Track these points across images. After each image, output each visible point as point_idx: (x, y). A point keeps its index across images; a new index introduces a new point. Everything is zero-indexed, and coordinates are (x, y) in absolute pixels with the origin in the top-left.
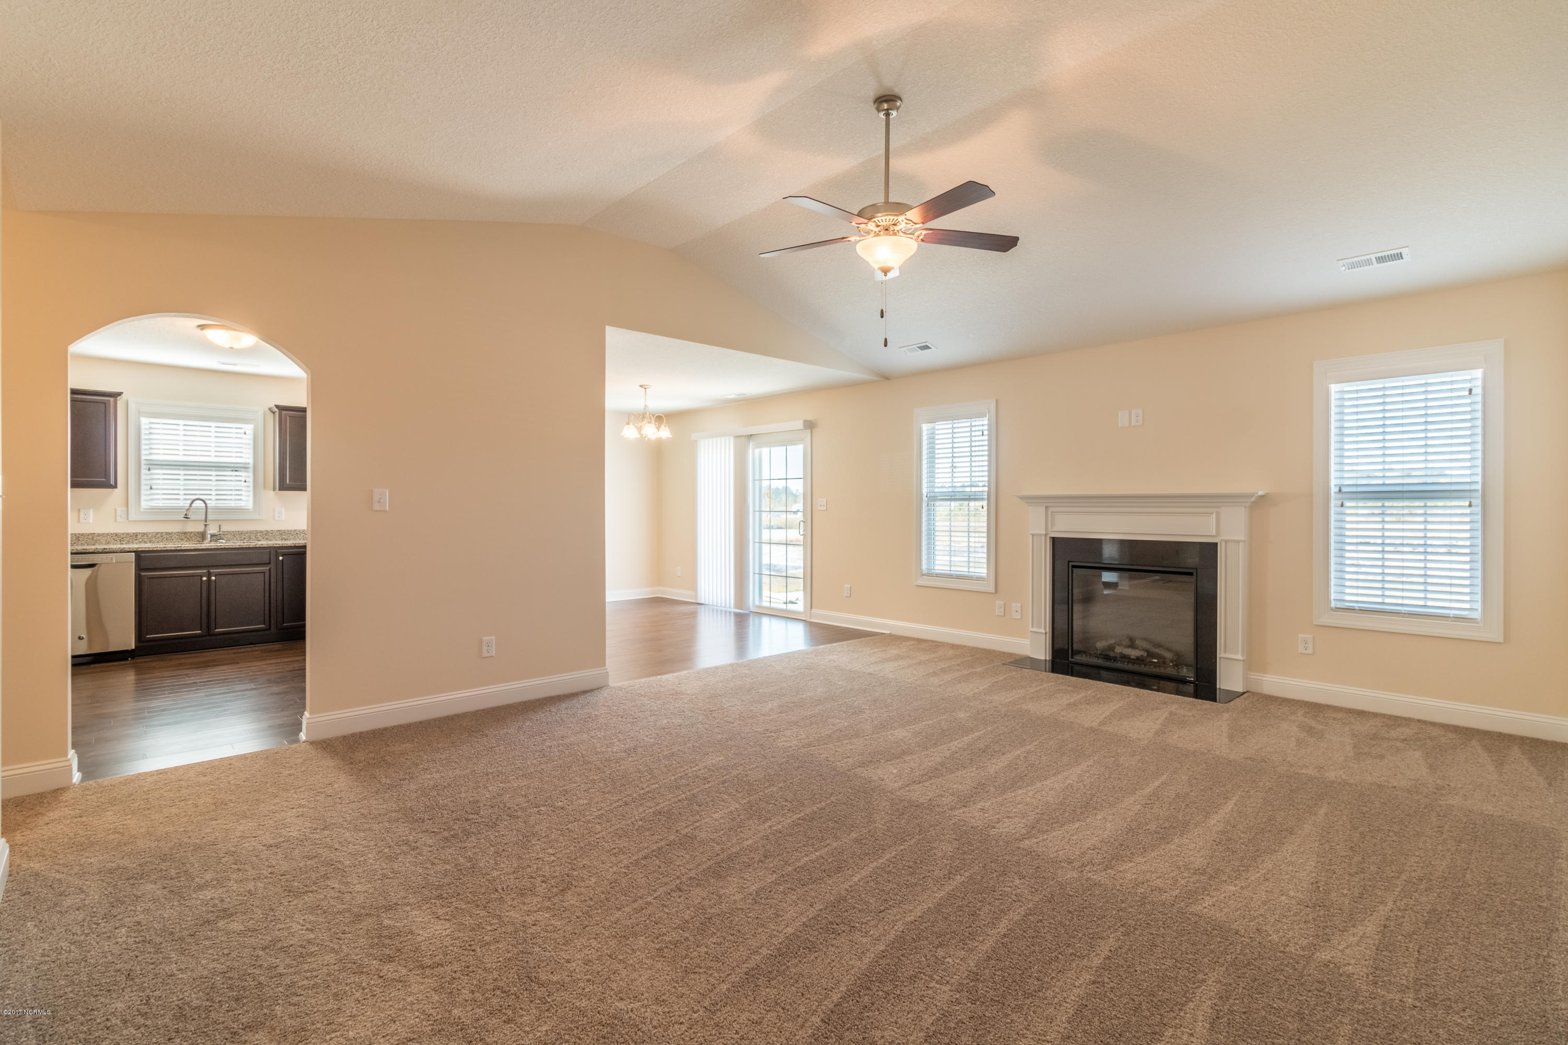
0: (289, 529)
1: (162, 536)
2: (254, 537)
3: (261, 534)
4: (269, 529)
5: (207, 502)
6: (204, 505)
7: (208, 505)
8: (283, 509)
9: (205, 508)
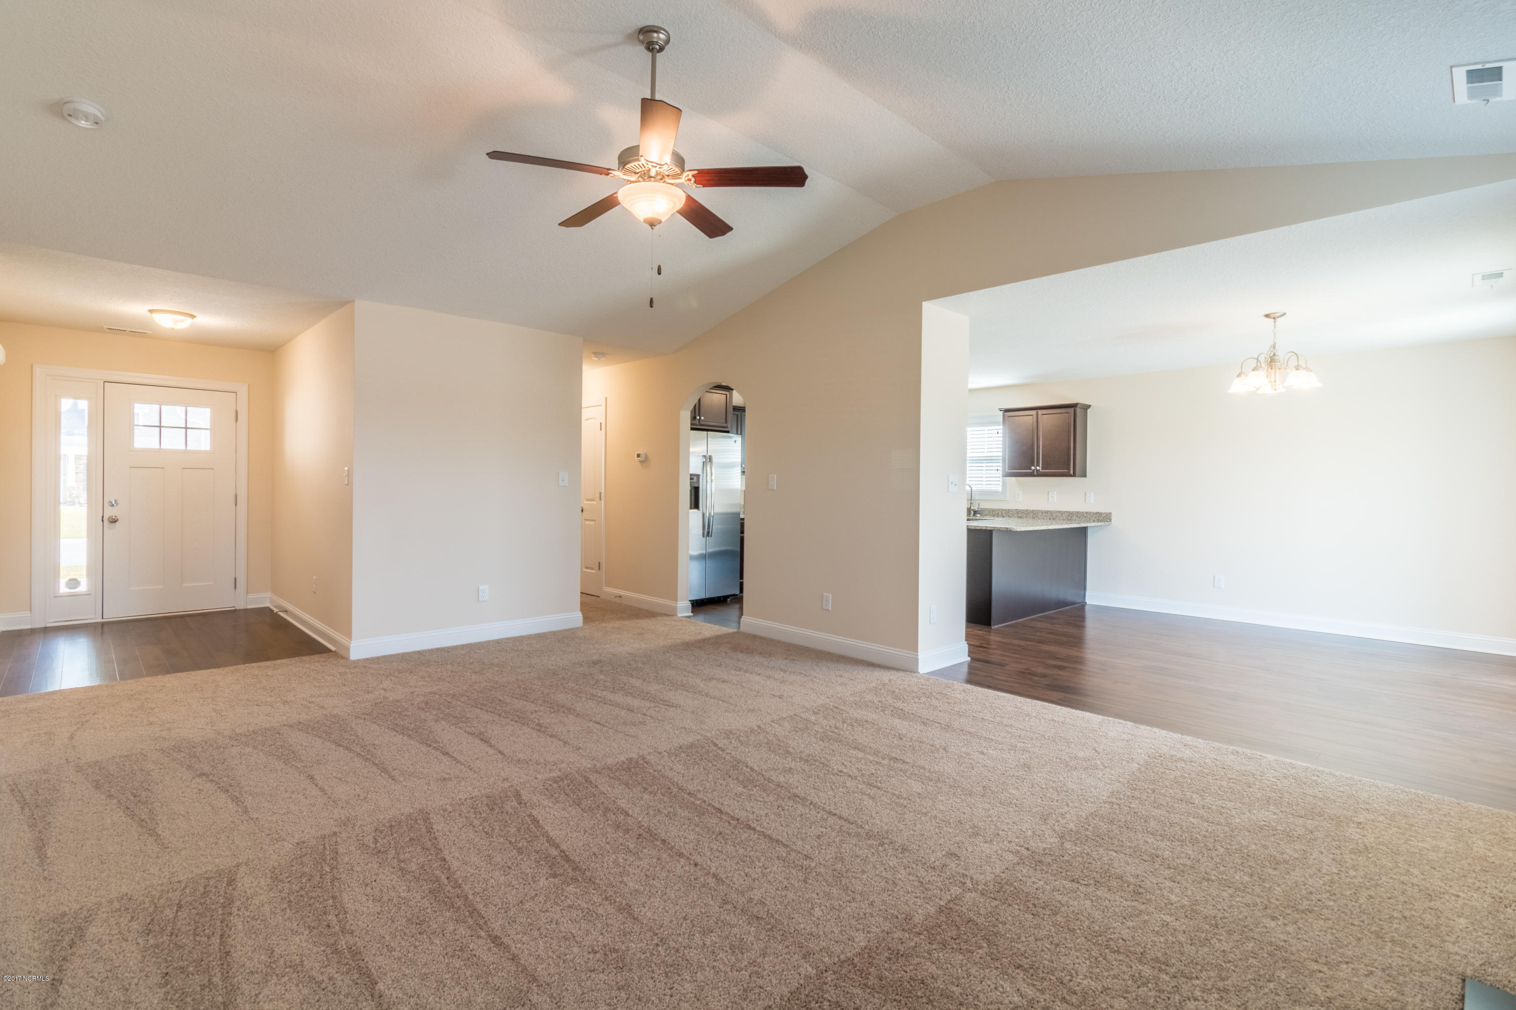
2: (1000, 514)
3: (1005, 512)
4: (1010, 507)
8: (1021, 493)
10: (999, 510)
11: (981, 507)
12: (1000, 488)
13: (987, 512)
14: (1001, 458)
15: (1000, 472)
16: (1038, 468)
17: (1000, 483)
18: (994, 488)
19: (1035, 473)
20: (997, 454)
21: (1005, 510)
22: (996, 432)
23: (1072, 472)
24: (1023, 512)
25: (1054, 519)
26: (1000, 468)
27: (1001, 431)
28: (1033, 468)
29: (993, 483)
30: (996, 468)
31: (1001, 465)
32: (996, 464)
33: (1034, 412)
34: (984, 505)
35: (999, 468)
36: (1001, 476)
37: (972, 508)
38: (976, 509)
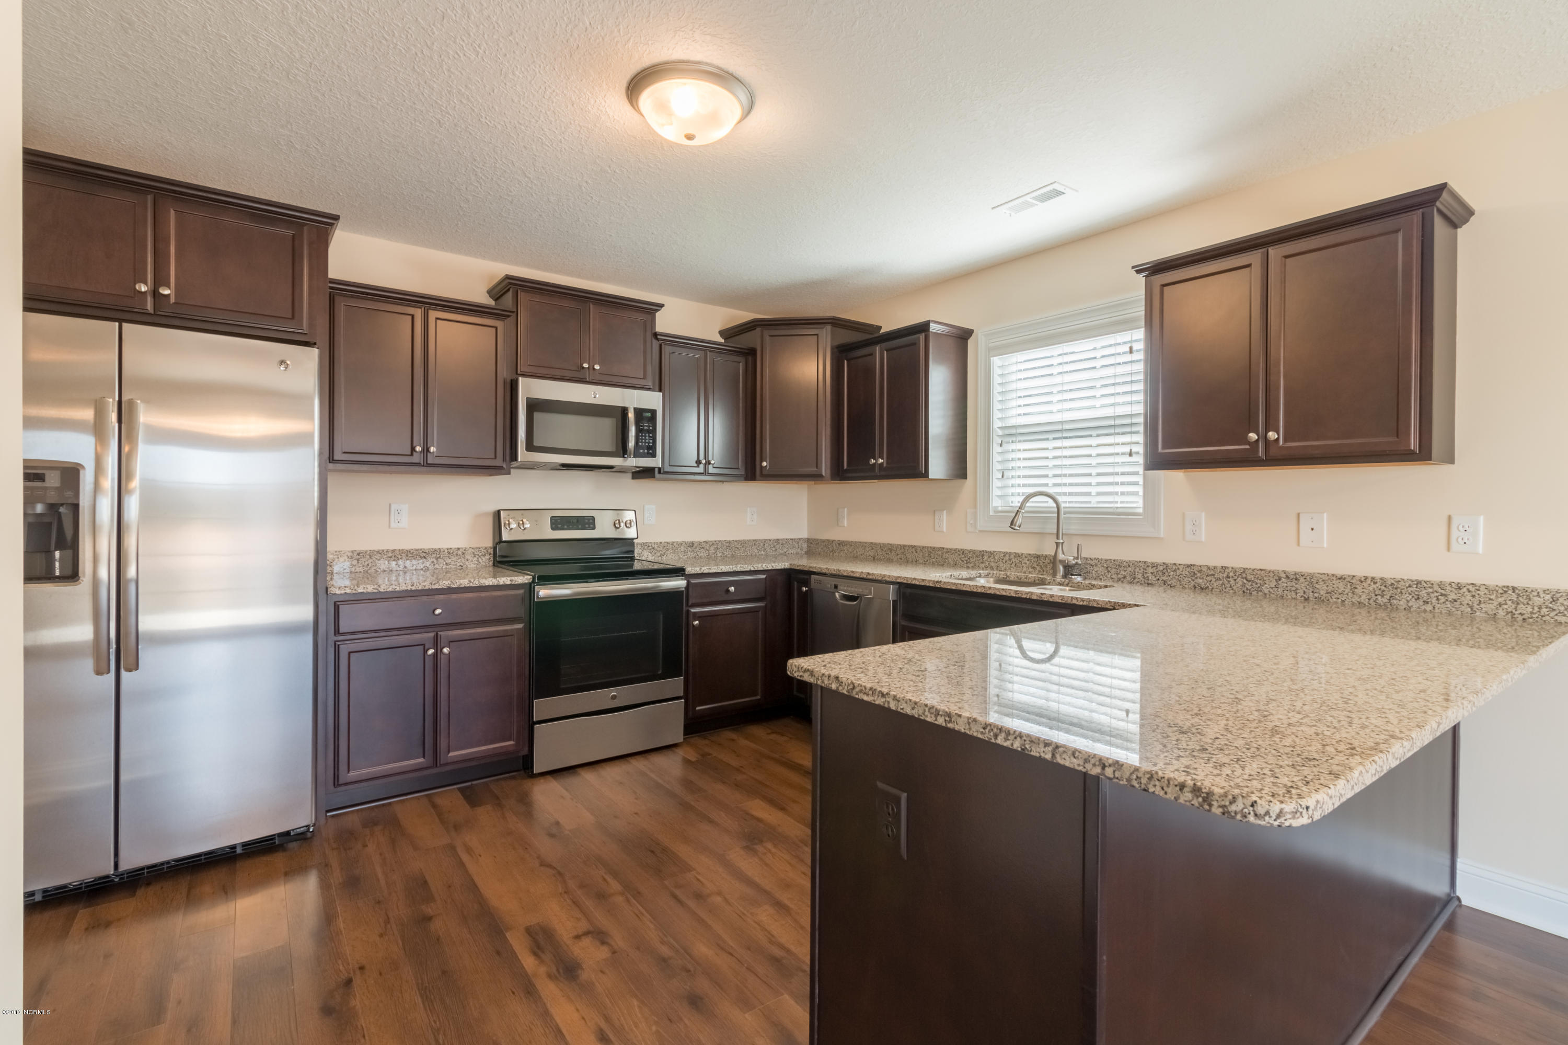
0: (1211, 564)
1: (1010, 560)
2: (1140, 576)
3: (1154, 570)
4: (1169, 560)
5: (1060, 499)
6: (1055, 505)
7: (1063, 505)
8: (1203, 514)
9: (1056, 510)
10: (1136, 564)
11: (1084, 554)
12: (1137, 503)
13: (1101, 570)
14: (1141, 420)
15: (1140, 459)
16: (1272, 435)
17: (1140, 489)
18: (1120, 503)
19: (1261, 453)
20: (1126, 410)
21: (1154, 565)
22: (1126, 348)
23: (1414, 444)
24: (1211, 572)
25: (1320, 600)
26: (1140, 449)
27: (1140, 346)
28: (1253, 436)
29: (1119, 489)
30: (1126, 449)
31: (1140, 438)
32: (1127, 439)
33: (1254, 258)
34: (1094, 551)
35: (1135, 448)
36: (1141, 469)
37: (1061, 556)
38: (1071, 560)
